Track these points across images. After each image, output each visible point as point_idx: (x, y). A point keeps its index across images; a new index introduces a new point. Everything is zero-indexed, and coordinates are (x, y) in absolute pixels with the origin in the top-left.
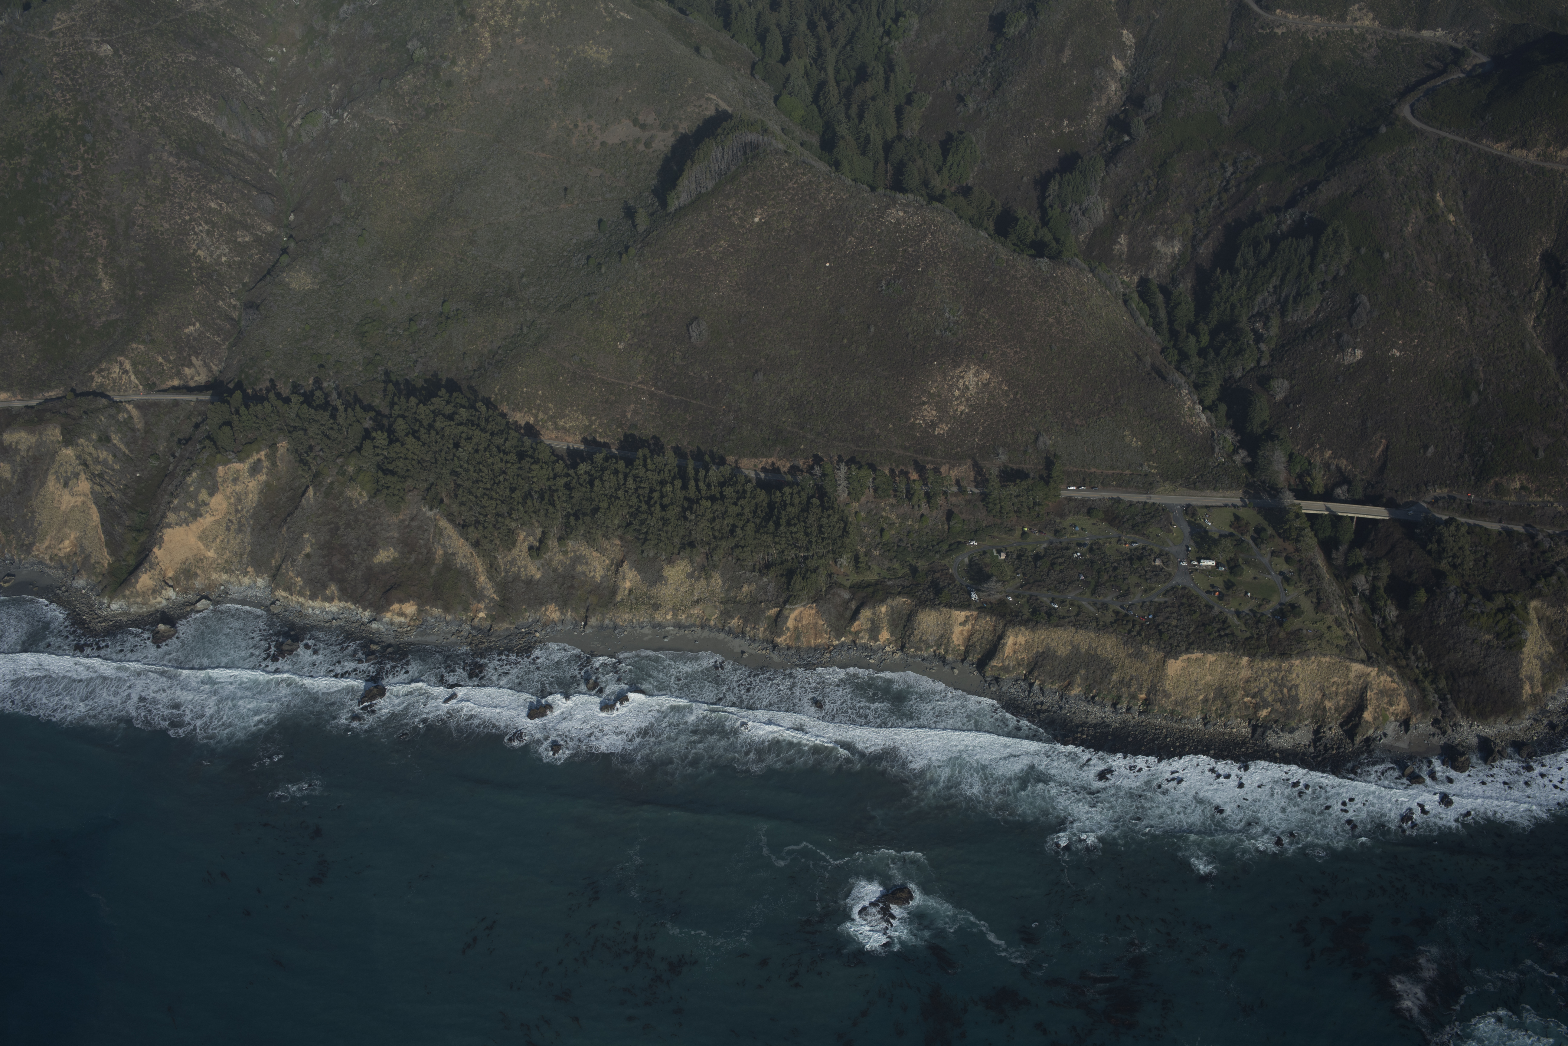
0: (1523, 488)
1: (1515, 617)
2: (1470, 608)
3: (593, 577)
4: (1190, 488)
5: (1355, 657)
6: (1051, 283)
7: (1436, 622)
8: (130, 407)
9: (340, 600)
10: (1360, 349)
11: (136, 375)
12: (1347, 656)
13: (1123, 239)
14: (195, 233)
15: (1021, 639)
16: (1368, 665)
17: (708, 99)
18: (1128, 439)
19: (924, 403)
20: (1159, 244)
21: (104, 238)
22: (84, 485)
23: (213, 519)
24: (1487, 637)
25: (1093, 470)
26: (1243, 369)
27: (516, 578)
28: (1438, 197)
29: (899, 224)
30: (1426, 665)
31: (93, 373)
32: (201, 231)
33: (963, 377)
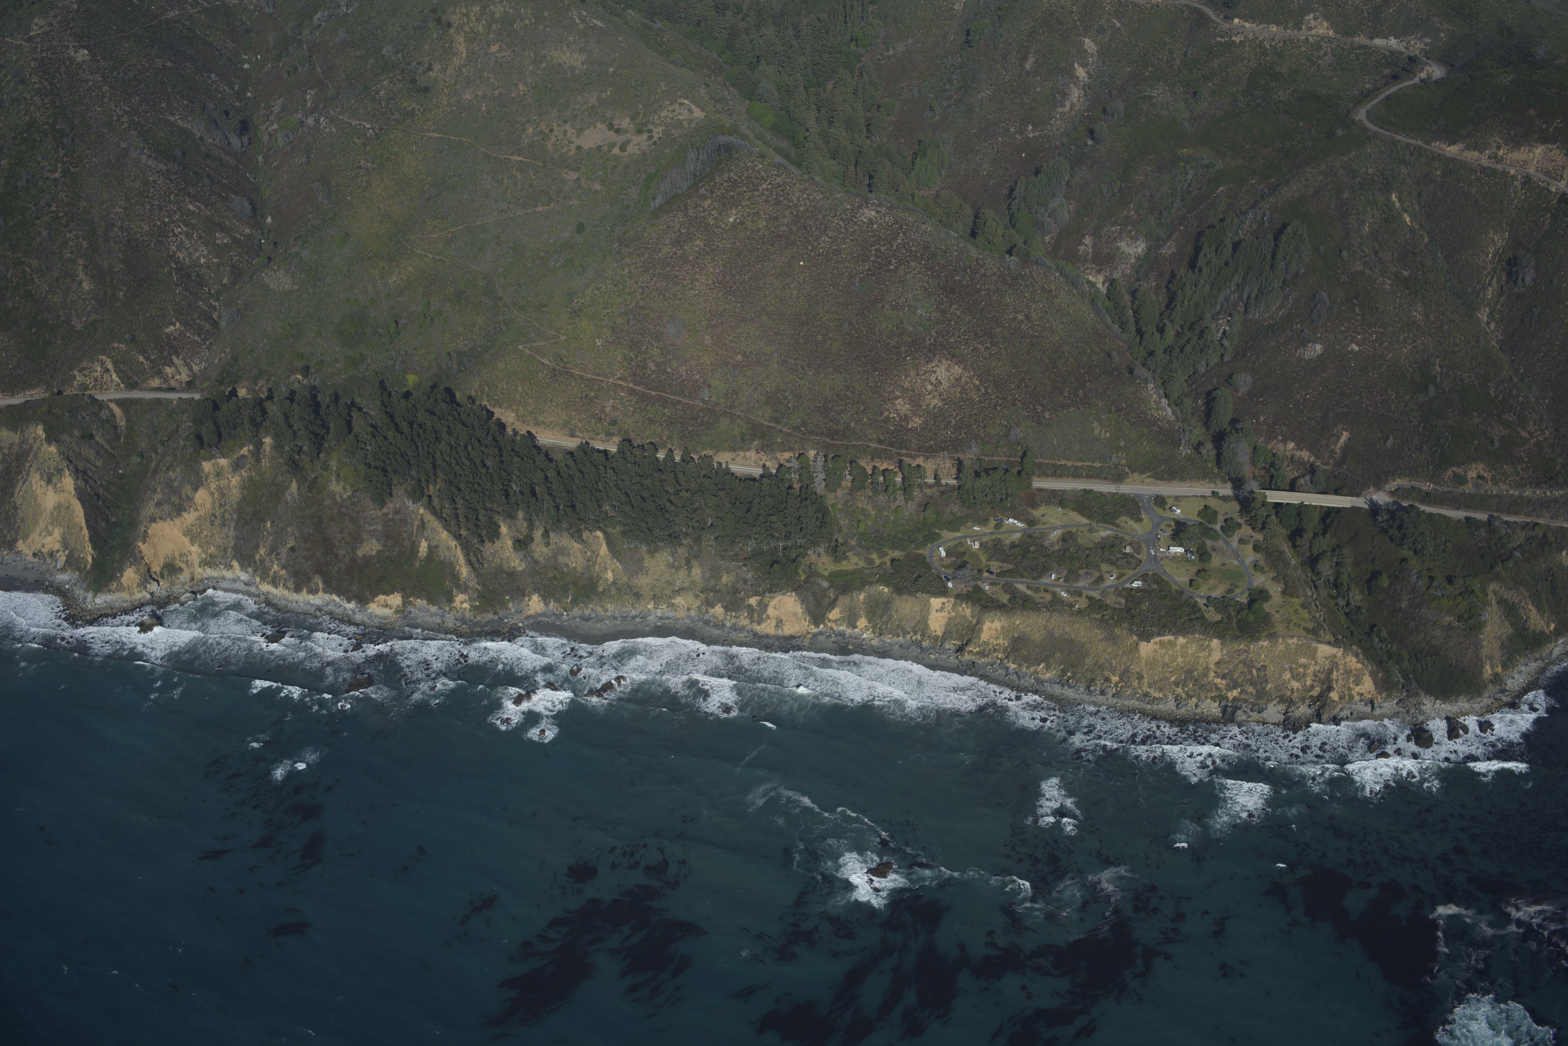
0: (1480, 477)
1: (1475, 599)
2: (1431, 591)
3: (575, 568)
4: (1157, 479)
5: (1321, 639)
6: (1020, 282)
7: (1398, 606)
8: (113, 406)
9: (325, 592)
10: (1320, 343)
11: (117, 374)
12: (1314, 637)
13: (1088, 240)
14: (175, 235)
15: (997, 625)
16: (1334, 646)
17: (681, 104)
18: (1096, 432)
19: (898, 398)
20: (1123, 245)
21: (84, 240)
22: (68, 482)
23: (197, 514)
24: (1449, 619)
25: (1063, 462)
26: (1207, 365)
27: (500, 570)
28: (1394, 197)
29: (872, 224)
30: (1389, 646)
31: (75, 372)
32: (180, 233)
33: (935, 372)
